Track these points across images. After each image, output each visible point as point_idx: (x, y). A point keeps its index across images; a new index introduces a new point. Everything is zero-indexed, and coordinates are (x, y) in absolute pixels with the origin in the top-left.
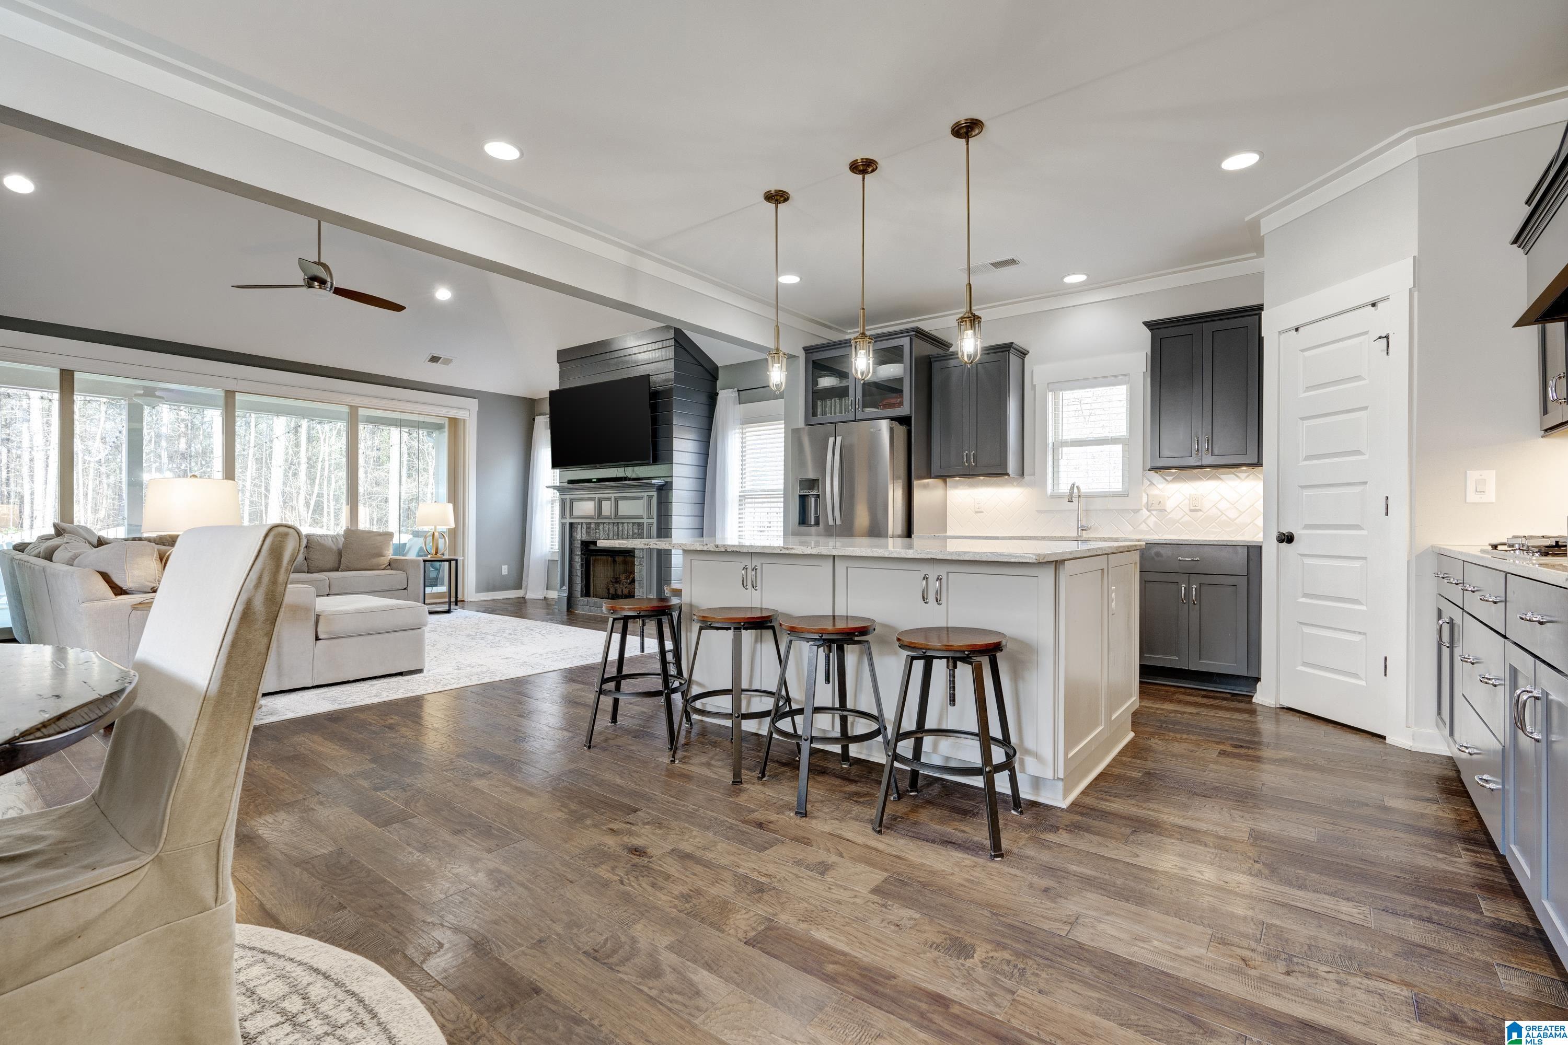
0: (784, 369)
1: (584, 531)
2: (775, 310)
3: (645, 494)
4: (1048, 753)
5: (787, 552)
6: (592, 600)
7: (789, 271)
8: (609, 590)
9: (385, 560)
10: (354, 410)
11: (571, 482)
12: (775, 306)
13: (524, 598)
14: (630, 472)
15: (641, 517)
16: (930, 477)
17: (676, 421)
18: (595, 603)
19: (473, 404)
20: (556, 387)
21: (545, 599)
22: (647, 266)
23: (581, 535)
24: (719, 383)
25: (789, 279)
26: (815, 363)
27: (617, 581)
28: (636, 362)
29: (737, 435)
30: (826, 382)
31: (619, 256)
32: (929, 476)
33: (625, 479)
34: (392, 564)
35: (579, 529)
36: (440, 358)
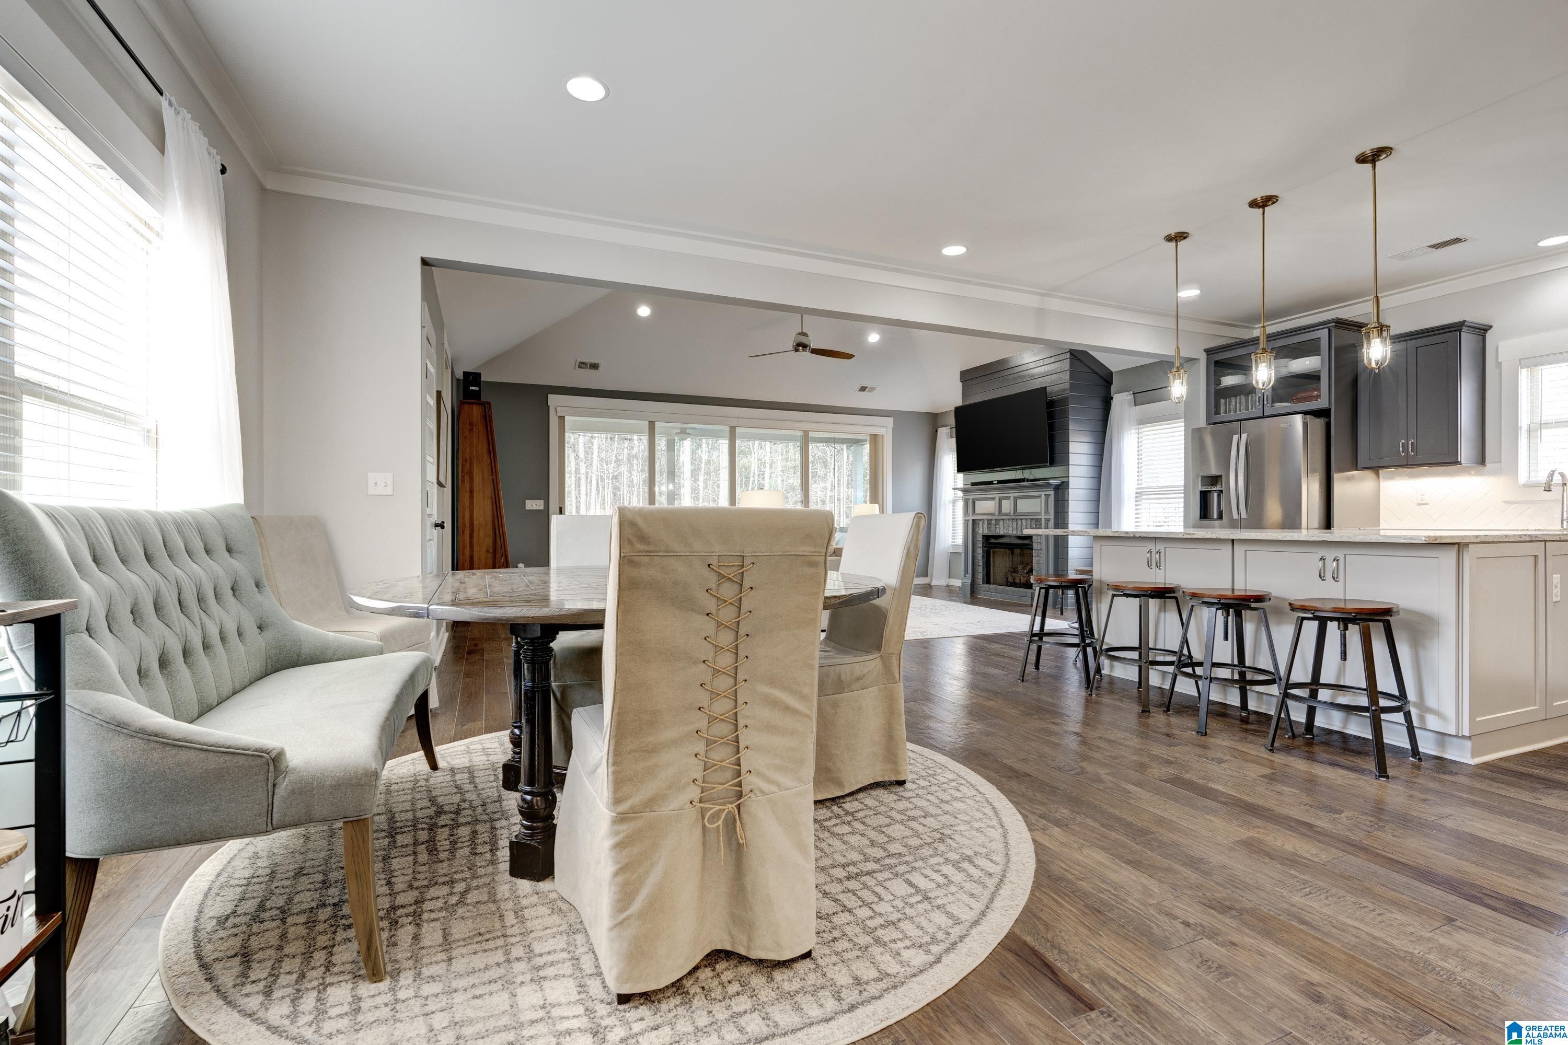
0: (1185, 384)
1: (985, 526)
2: (1175, 319)
3: (1043, 493)
4: (1450, 712)
5: (1189, 537)
6: (993, 587)
7: (1190, 282)
8: (1007, 578)
10: (806, 433)
11: (973, 484)
12: (1175, 316)
13: (929, 583)
14: (1027, 474)
15: (1039, 514)
16: (1356, 469)
17: (1072, 427)
18: (996, 589)
19: (889, 422)
20: (959, 402)
21: (948, 586)
22: (1055, 304)
23: (982, 530)
24: (1113, 388)
25: (1189, 293)
26: (1217, 363)
27: (1015, 570)
28: (1032, 376)
29: (1133, 435)
30: (1229, 380)
31: (1033, 301)
32: (1355, 466)
33: (1023, 480)
35: (981, 525)
36: (867, 387)
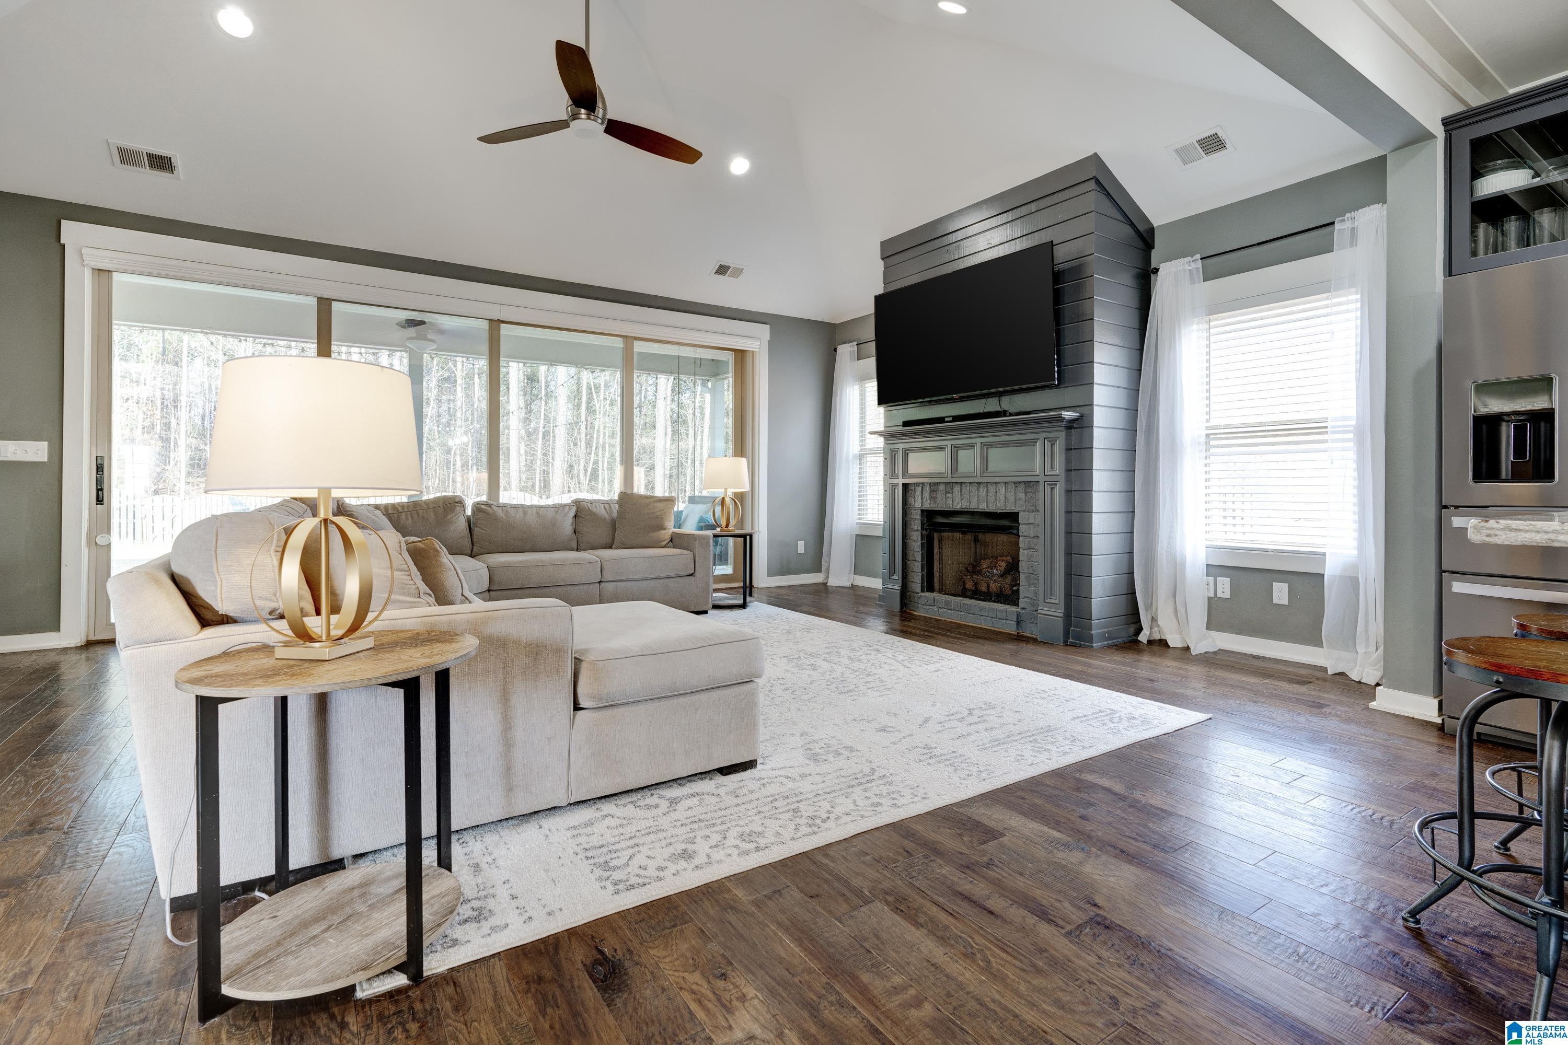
1: (927, 495)
3: (1043, 435)
6: (938, 596)
9: (666, 535)
10: (629, 344)
11: (906, 424)
13: (825, 584)
15: (1032, 473)
18: (944, 601)
19: (764, 331)
20: (880, 290)
21: (853, 587)
23: (920, 502)
24: (1157, 252)
26: (1475, 145)
27: (978, 570)
29: (1197, 332)
30: (1500, 183)
33: (1001, 414)
34: (674, 539)
35: (918, 493)
36: (729, 267)
